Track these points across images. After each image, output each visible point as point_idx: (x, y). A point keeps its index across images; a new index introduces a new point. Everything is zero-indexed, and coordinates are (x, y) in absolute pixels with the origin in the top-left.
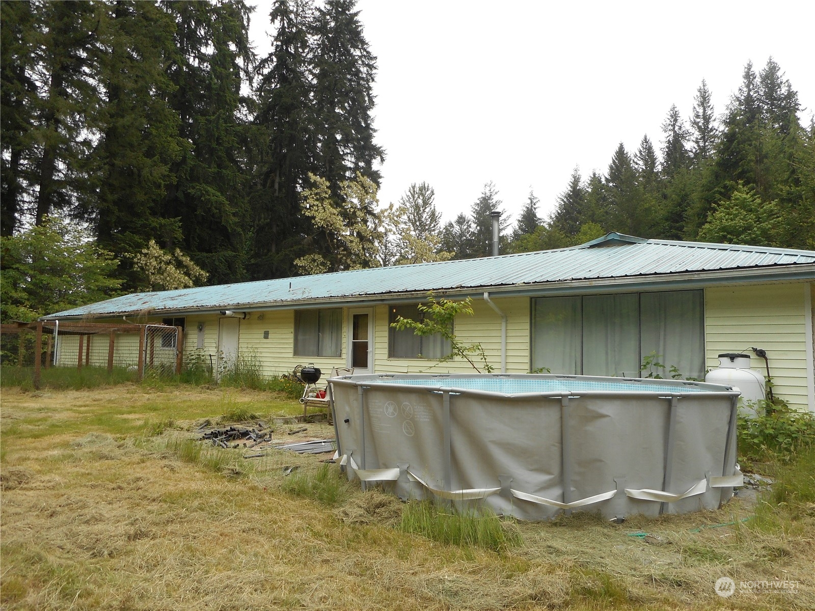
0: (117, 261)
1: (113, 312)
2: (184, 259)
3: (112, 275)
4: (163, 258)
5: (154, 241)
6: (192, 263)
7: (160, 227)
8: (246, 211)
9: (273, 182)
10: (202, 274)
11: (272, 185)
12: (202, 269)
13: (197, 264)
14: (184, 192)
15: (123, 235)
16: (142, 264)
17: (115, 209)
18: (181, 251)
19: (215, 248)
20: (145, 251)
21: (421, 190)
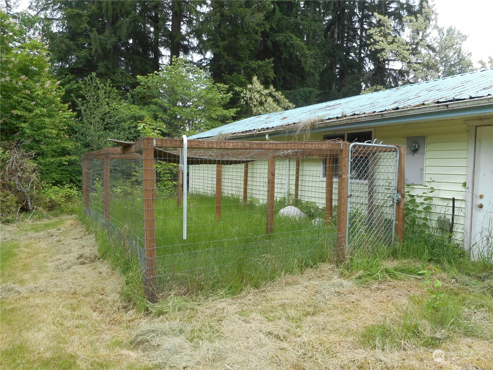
0: (230, 95)
1: (250, 131)
2: (277, 93)
3: (226, 107)
4: (263, 93)
5: (256, 78)
6: (283, 97)
7: (258, 68)
8: (317, 55)
9: (333, 33)
10: (290, 106)
11: (332, 36)
12: (290, 102)
13: (287, 97)
14: (272, 41)
15: (231, 76)
16: (247, 98)
17: (225, 54)
18: (274, 88)
19: (295, 87)
20: (249, 86)
21: (448, 31)
